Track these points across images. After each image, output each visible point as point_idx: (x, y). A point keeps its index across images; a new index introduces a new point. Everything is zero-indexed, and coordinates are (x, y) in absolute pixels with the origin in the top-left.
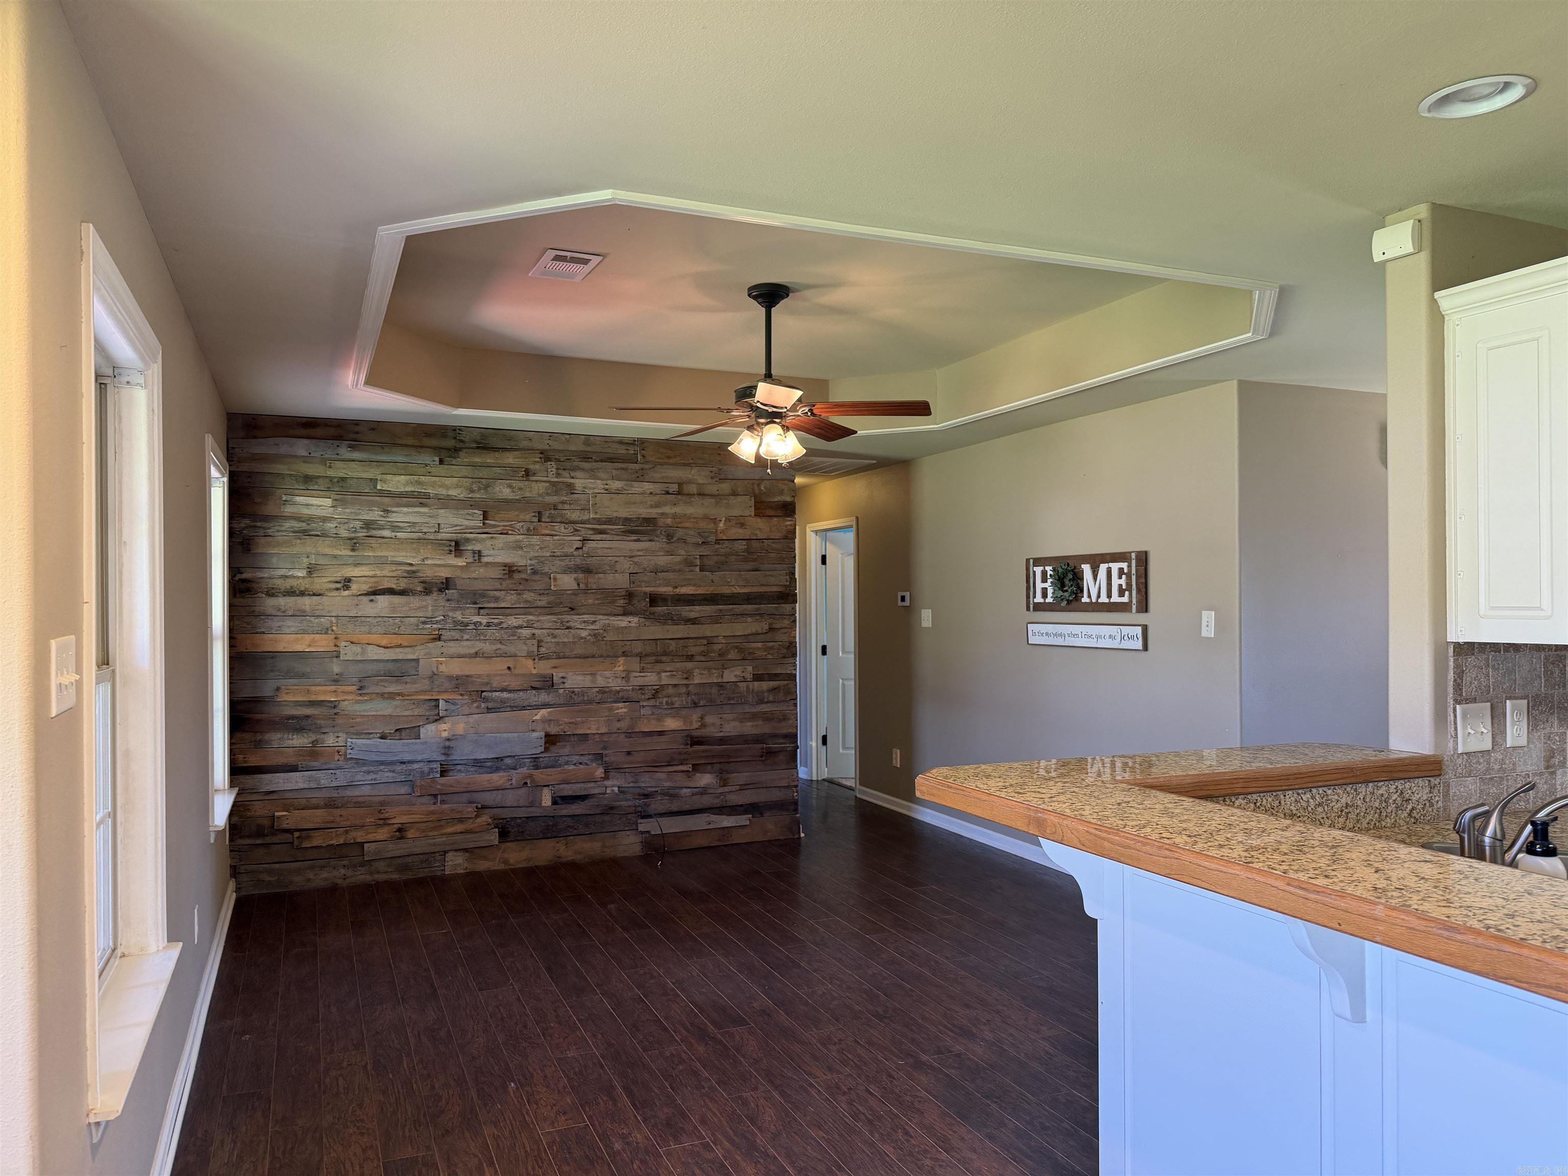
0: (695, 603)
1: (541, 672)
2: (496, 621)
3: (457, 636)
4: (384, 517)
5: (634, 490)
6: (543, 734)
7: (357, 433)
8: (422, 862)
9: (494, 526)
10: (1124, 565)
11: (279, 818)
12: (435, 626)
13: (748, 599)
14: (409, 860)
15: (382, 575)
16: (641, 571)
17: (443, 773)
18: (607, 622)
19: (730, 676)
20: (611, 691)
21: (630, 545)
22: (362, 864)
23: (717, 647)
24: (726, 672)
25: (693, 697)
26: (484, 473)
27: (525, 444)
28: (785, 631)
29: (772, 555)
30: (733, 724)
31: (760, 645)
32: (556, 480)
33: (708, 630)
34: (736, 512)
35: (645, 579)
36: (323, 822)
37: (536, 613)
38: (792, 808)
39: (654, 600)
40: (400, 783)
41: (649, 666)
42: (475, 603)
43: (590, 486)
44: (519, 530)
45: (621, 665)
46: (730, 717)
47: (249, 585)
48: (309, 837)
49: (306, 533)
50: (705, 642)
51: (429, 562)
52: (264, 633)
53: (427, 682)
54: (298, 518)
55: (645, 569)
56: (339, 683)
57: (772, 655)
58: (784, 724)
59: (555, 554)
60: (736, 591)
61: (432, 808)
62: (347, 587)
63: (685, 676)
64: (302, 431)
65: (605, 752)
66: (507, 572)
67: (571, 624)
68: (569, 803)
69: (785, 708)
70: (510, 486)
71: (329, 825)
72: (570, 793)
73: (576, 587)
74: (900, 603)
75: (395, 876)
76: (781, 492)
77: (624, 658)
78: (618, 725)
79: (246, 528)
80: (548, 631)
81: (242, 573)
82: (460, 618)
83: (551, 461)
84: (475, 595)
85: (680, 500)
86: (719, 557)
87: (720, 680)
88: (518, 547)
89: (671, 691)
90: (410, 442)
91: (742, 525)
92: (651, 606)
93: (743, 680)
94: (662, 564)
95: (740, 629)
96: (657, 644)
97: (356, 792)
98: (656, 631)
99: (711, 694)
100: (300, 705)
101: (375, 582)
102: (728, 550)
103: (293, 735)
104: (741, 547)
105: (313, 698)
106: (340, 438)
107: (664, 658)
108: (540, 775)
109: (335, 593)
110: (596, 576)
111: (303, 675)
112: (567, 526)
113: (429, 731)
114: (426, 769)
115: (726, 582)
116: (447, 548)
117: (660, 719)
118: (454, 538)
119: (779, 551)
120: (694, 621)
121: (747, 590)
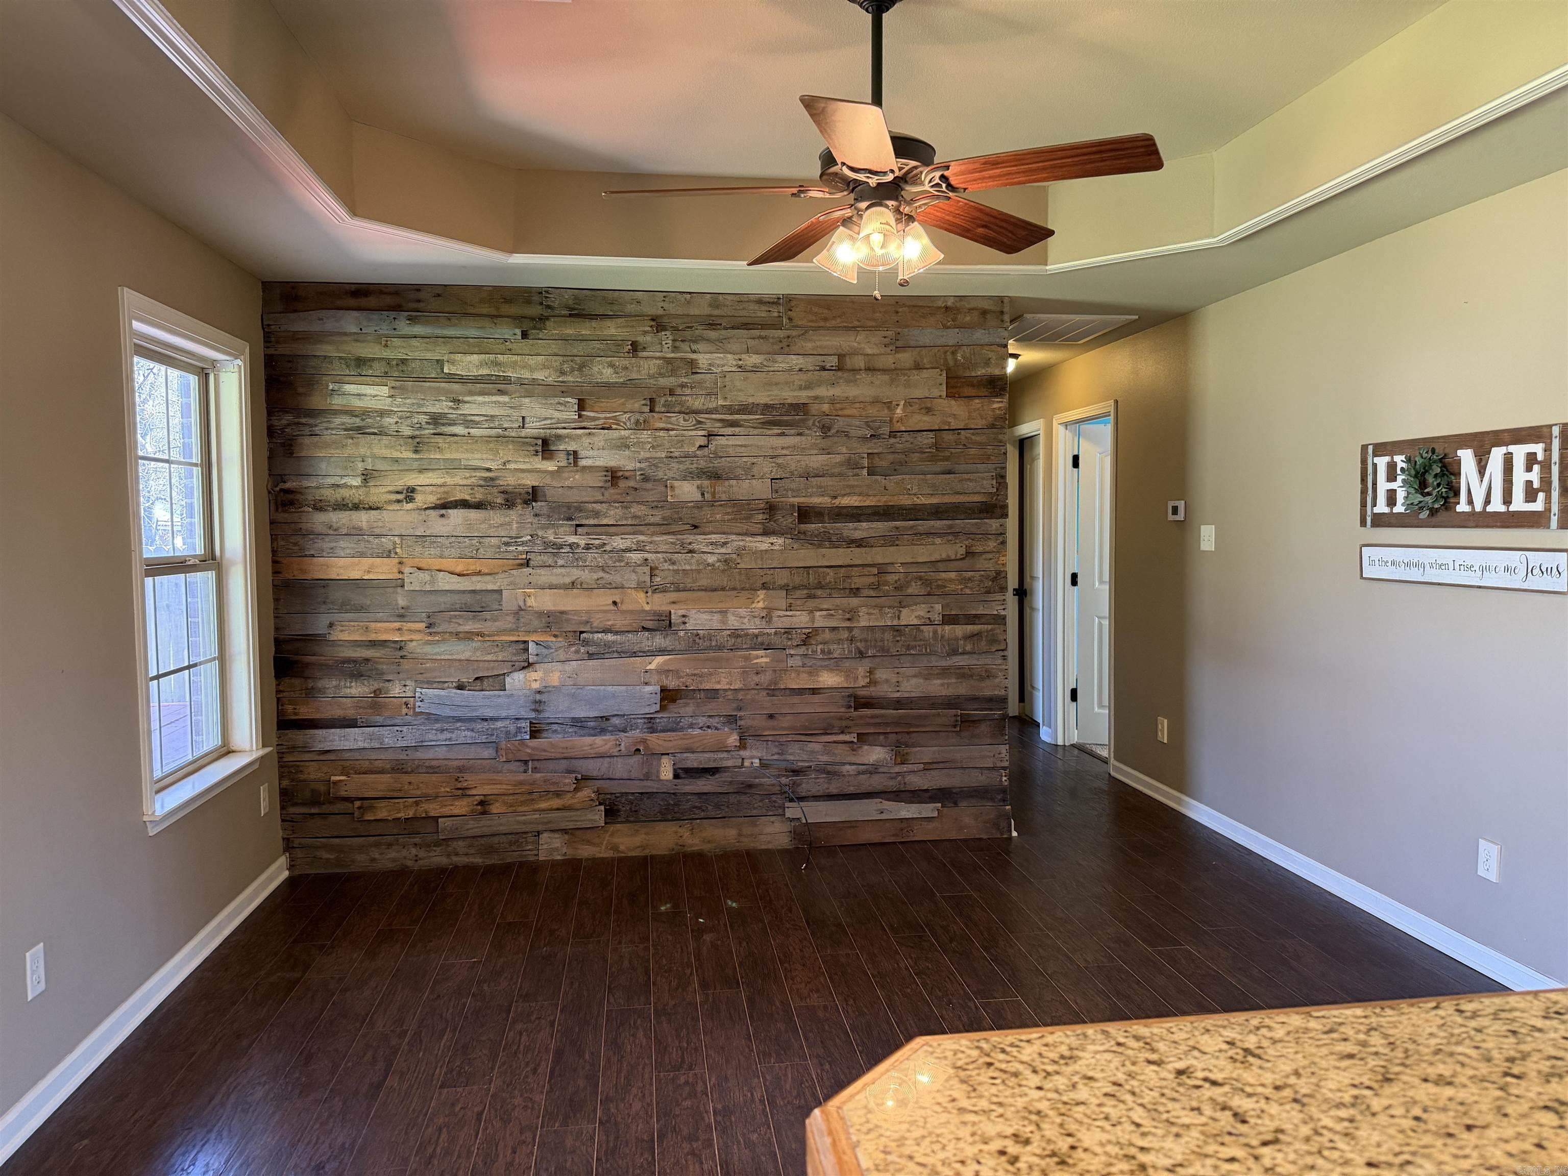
0: (862, 518)
1: (656, 608)
2: (597, 542)
3: (550, 561)
4: (453, 409)
5: (777, 366)
6: (658, 688)
7: (419, 301)
8: (511, 843)
9: (594, 419)
10: (1538, 449)
11: (335, 783)
12: (520, 548)
13: (938, 512)
14: (496, 840)
15: (452, 483)
16: (787, 475)
17: (535, 733)
18: (741, 543)
19: (909, 617)
20: (747, 635)
21: (772, 441)
22: (437, 844)
23: (892, 578)
24: (905, 612)
25: (859, 644)
26: (579, 349)
27: (631, 308)
28: (990, 556)
29: (972, 451)
30: (914, 681)
31: (953, 575)
32: (672, 355)
33: (878, 555)
34: (918, 393)
35: (793, 486)
36: (389, 791)
37: (649, 532)
38: (1000, 796)
39: (805, 514)
40: (482, 745)
41: (799, 602)
42: (570, 519)
43: (718, 362)
44: (625, 423)
45: (761, 601)
46: (911, 671)
47: (293, 497)
48: (371, 808)
49: (360, 430)
50: (875, 571)
51: (512, 466)
52: (313, 556)
53: (510, 618)
54: (351, 413)
55: (792, 473)
56: (406, 619)
57: (971, 588)
58: (988, 683)
59: (672, 455)
60: (919, 502)
61: (522, 777)
62: (410, 499)
63: (848, 616)
64: (352, 302)
65: (739, 714)
66: (609, 478)
67: (695, 546)
68: (692, 777)
69: (988, 661)
70: (611, 365)
71: (395, 794)
72: (695, 765)
73: (699, 498)
74: (1171, 517)
75: (478, 860)
76: (985, 364)
77: (764, 591)
78: (756, 679)
79: (289, 425)
80: (664, 555)
81: (285, 482)
82: (552, 538)
83: (666, 330)
84: (569, 508)
85: (841, 378)
86: (896, 455)
87: (895, 623)
88: (624, 445)
89: (827, 635)
90: (485, 311)
91: (929, 410)
92: (800, 522)
93: (928, 622)
94: (815, 467)
95: (925, 553)
96: (809, 574)
97: (430, 754)
98: (807, 556)
99: (882, 640)
100: (359, 646)
101: (445, 492)
102: (908, 445)
103: (351, 682)
104: (926, 441)
105: (373, 637)
106: (398, 308)
107: (819, 592)
108: (656, 741)
109: (396, 506)
110: (727, 483)
111: (360, 609)
112: (687, 417)
113: (517, 681)
114: (512, 728)
115: (905, 489)
116: (532, 448)
117: (813, 672)
118: (542, 435)
119: (982, 445)
120: (859, 543)
121: (935, 500)
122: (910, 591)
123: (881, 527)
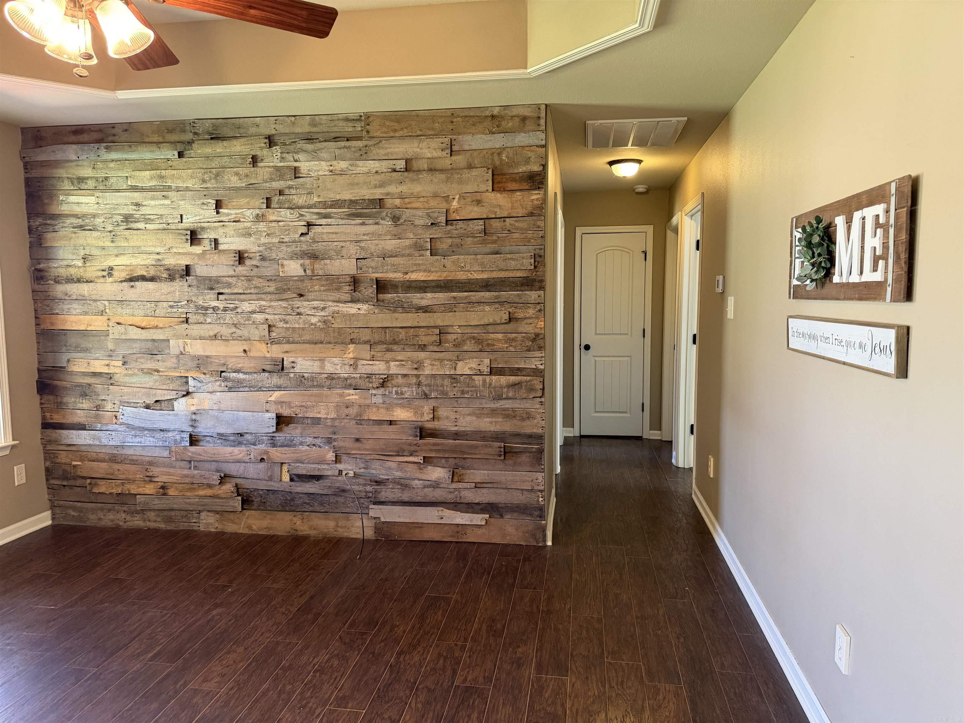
0: (428, 290)
1: (274, 356)
2: (232, 306)
3: (201, 319)
4: (136, 210)
5: (359, 170)
6: (274, 415)
7: (114, 135)
8: (182, 517)
9: (228, 215)
11: (75, 466)
12: (180, 310)
13: (487, 285)
14: (173, 513)
15: (136, 263)
16: (368, 256)
17: (194, 441)
18: (336, 308)
19: (464, 368)
20: (339, 378)
21: (356, 229)
22: (137, 512)
23: (451, 337)
24: (460, 364)
25: (424, 388)
26: (215, 163)
27: (253, 130)
28: (531, 321)
29: (516, 235)
30: (469, 418)
31: (500, 336)
32: (282, 164)
34: (470, 188)
35: (373, 264)
36: (106, 474)
37: (268, 299)
38: (537, 513)
39: (381, 286)
40: (163, 448)
41: (379, 354)
42: (212, 289)
43: (315, 168)
44: (249, 217)
45: (349, 352)
46: (466, 411)
47: (42, 274)
48: (96, 485)
49: (81, 227)
50: (437, 331)
51: (172, 251)
52: (57, 314)
53: (174, 360)
54: (76, 216)
55: (372, 254)
56: (113, 358)
57: (515, 347)
58: (527, 423)
59: (283, 240)
60: (472, 277)
61: (186, 472)
62: (110, 275)
63: (415, 366)
64: (73, 138)
65: (334, 437)
66: (237, 258)
67: (302, 310)
68: (303, 481)
69: (528, 405)
70: (237, 174)
71: (110, 477)
72: (304, 472)
73: (303, 274)
74: (717, 289)
75: (162, 526)
76: (527, 161)
77: (354, 345)
78: (347, 411)
79: (40, 225)
80: (280, 316)
81: (39, 264)
82: (201, 303)
83: (277, 145)
84: (210, 281)
85: (407, 177)
86: (454, 240)
87: (452, 372)
88: (248, 234)
89: (400, 380)
90: (155, 139)
91: (479, 202)
92: (378, 292)
93: (478, 373)
94: (389, 249)
95: (477, 318)
96: (386, 333)
97: (130, 452)
98: (385, 319)
99: (442, 386)
100: (86, 376)
101: (131, 270)
102: (462, 231)
103: (82, 400)
104: (477, 228)
105: (93, 370)
106: (100, 141)
107: (395, 347)
108: (276, 454)
109: (102, 280)
110: (322, 262)
111: (86, 350)
112: (292, 211)
113: (181, 405)
114: (178, 437)
115: (460, 266)
116: (184, 237)
117: (389, 408)
118: (192, 228)
119: (523, 231)
120: (425, 310)
121: (485, 276)
123: (442, 297)
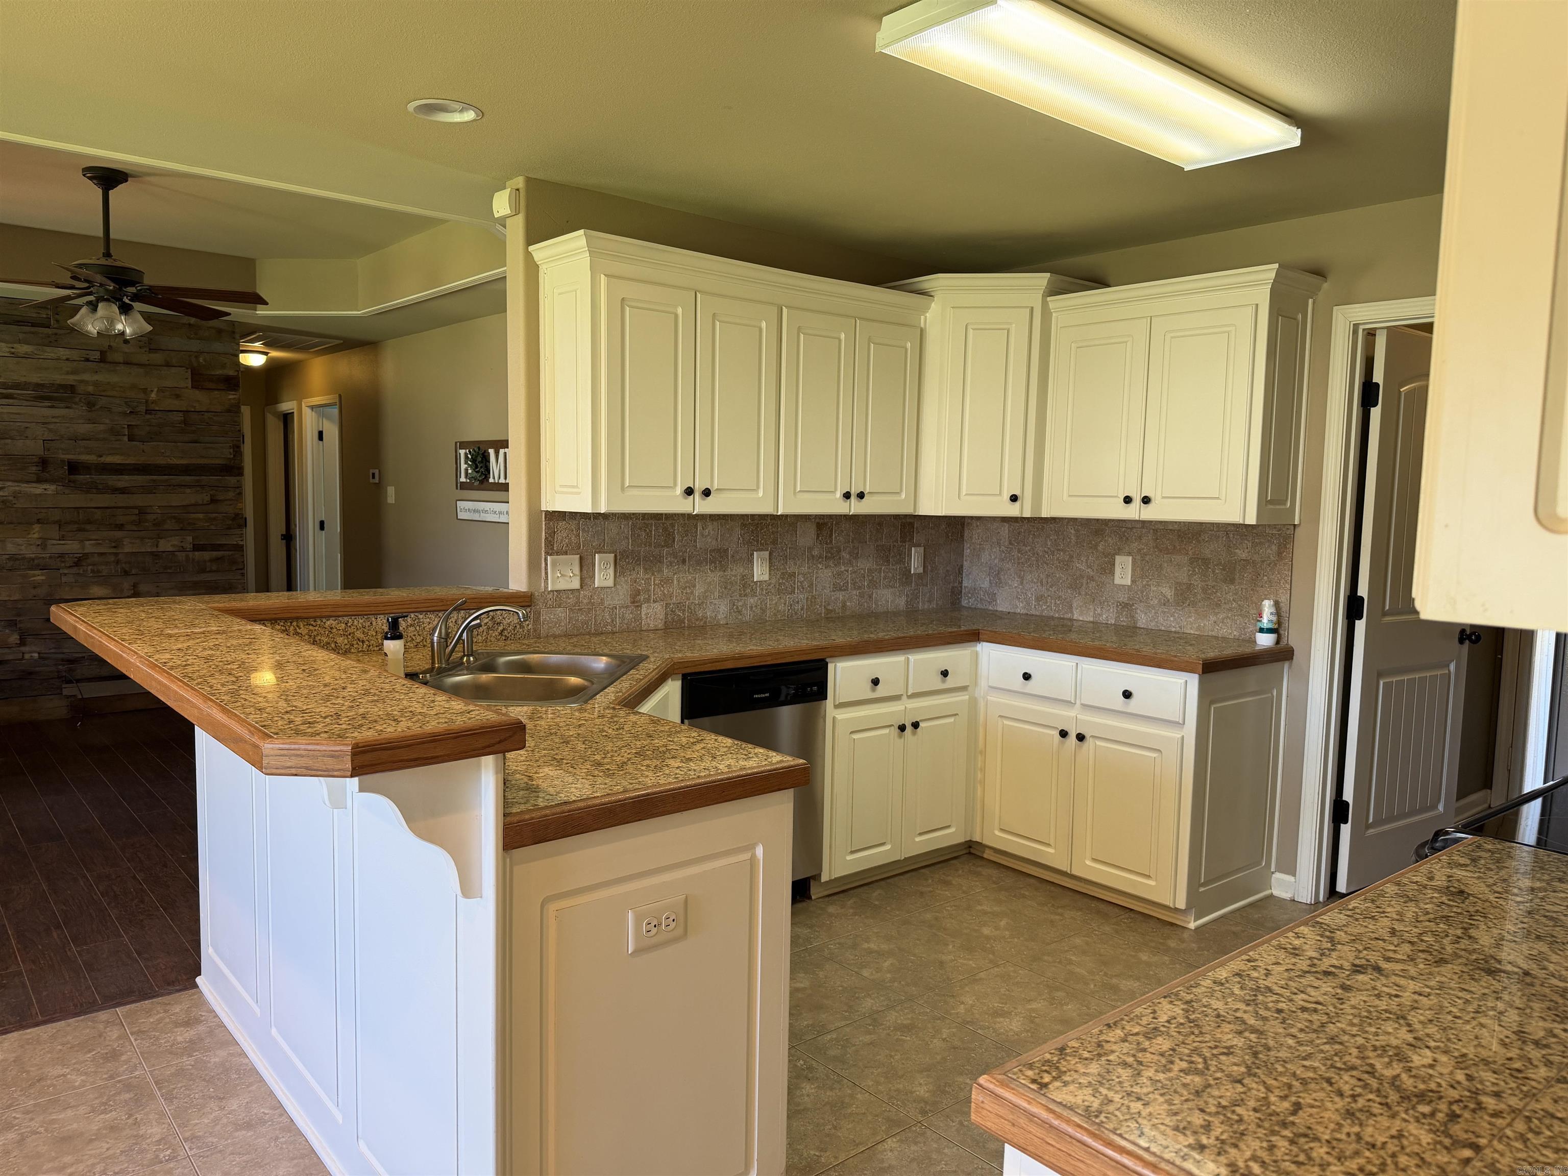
0: (124, 472)
5: (46, 355)
13: (186, 470)
16: (57, 438)
18: (17, 488)
19: (166, 545)
20: (24, 558)
21: (43, 411)
23: (149, 517)
24: (162, 542)
25: (124, 565)
28: (231, 502)
29: (214, 428)
30: (171, 592)
31: (201, 516)
33: (139, 500)
34: (169, 384)
35: (63, 446)
39: (74, 468)
41: (70, 534)
45: (36, 532)
46: (168, 584)
50: (137, 511)
55: (62, 436)
57: (216, 525)
60: (172, 462)
63: (113, 544)
65: (17, 619)
69: (230, 576)
74: (372, 481)
76: (223, 366)
77: (39, 526)
78: (34, 592)
85: (103, 368)
86: (151, 428)
87: (154, 549)
89: (96, 559)
91: (178, 396)
92: (70, 474)
93: (181, 549)
94: (82, 432)
95: (178, 499)
96: (78, 513)
98: (76, 499)
99: (143, 562)
102: (162, 421)
104: (176, 419)
107: (88, 527)
115: (160, 452)
117: (84, 586)
119: (222, 425)
120: (123, 491)
121: (185, 462)
122: (166, 527)
123: (140, 479)
